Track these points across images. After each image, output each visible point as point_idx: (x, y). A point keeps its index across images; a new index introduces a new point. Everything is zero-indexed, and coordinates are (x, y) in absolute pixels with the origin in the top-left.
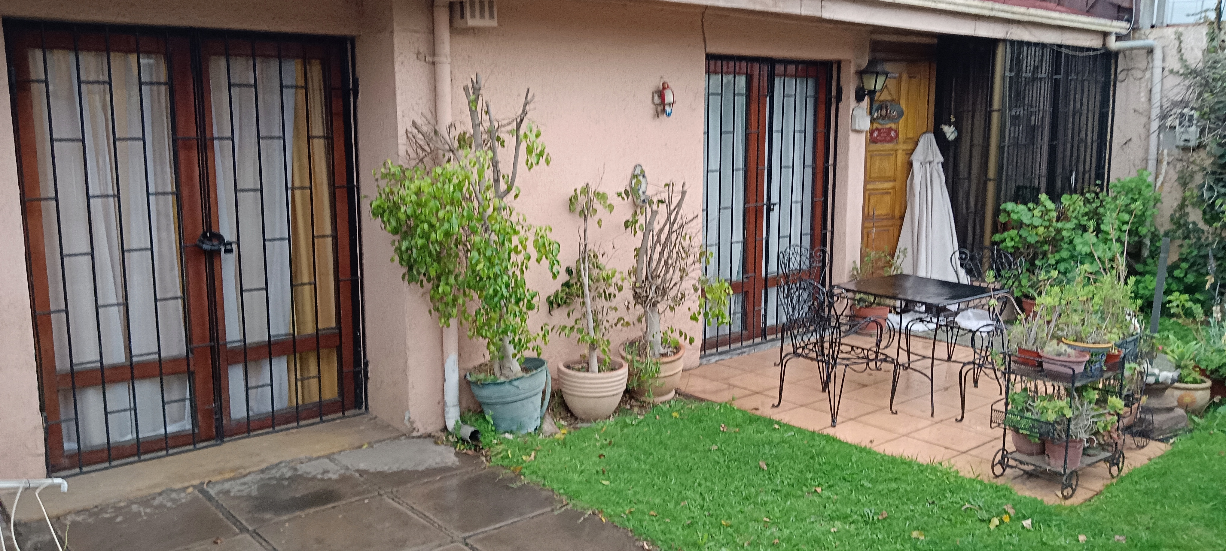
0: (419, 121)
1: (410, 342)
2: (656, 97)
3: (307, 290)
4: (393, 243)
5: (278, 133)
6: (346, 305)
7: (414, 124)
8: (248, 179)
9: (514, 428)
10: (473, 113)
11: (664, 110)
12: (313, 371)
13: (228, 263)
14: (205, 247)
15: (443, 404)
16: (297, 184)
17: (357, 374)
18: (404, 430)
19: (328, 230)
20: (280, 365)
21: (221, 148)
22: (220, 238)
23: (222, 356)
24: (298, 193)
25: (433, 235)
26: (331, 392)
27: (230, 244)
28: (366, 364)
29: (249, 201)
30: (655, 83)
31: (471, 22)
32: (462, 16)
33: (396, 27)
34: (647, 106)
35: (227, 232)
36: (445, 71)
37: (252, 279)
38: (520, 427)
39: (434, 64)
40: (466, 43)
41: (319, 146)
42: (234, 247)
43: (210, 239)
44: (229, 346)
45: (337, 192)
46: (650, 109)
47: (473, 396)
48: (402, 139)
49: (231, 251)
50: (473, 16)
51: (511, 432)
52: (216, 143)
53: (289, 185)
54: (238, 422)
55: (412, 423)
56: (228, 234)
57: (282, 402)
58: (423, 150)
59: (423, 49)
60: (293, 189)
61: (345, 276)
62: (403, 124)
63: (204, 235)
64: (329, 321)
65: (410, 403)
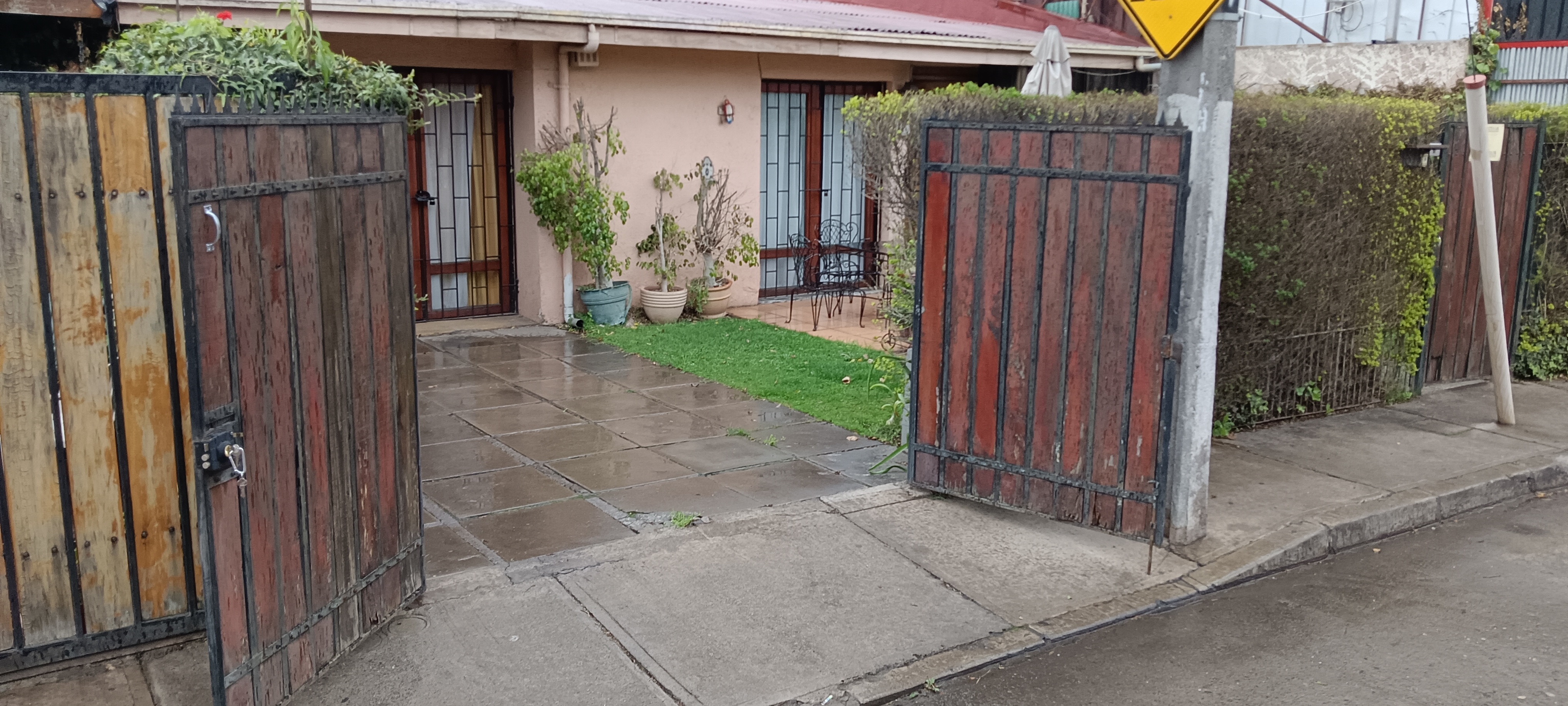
0: (547, 125)
1: (542, 265)
2: (721, 110)
3: (480, 230)
4: (529, 199)
5: (463, 131)
6: (505, 243)
7: (544, 127)
8: (445, 160)
9: (606, 321)
10: (579, 121)
11: (726, 120)
12: (483, 284)
13: (432, 211)
14: (419, 199)
15: (563, 306)
16: (475, 163)
17: (511, 288)
18: (538, 321)
19: (494, 194)
20: (463, 279)
21: (429, 138)
22: (428, 194)
23: (428, 270)
24: (475, 168)
25: (550, 195)
26: (495, 300)
27: (433, 199)
28: (517, 282)
29: (445, 172)
30: (720, 100)
31: (581, 64)
32: (576, 60)
33: (534, 68)
34: (714, 115)
35: (431, 190)
36: (565, 93)
37: (446, 222)
38: (610, 321)
39: (558, 89)
40: (580, 76)
41: (489, 139)
42: (436, 200)
43: (422, 195)
44: (432, 262)
45: (500, 169)
46: (716, 118)
47: (582, 301)
48: (537, 136)
49: (433, 203)
50: (582, 60)
51: (604, 324)
52: (426, 136)
53: (470, 164)
54: (437, 311)
55: (543, 316)
56: (432, 193)
57: (464, 303)
58: (550, 143)
59: (552, 80)
60: (472, 166)
61: (504, 223)
62: (538, 128)
63: (418, 192)
64: (493, 251)
65: (542, 304)
